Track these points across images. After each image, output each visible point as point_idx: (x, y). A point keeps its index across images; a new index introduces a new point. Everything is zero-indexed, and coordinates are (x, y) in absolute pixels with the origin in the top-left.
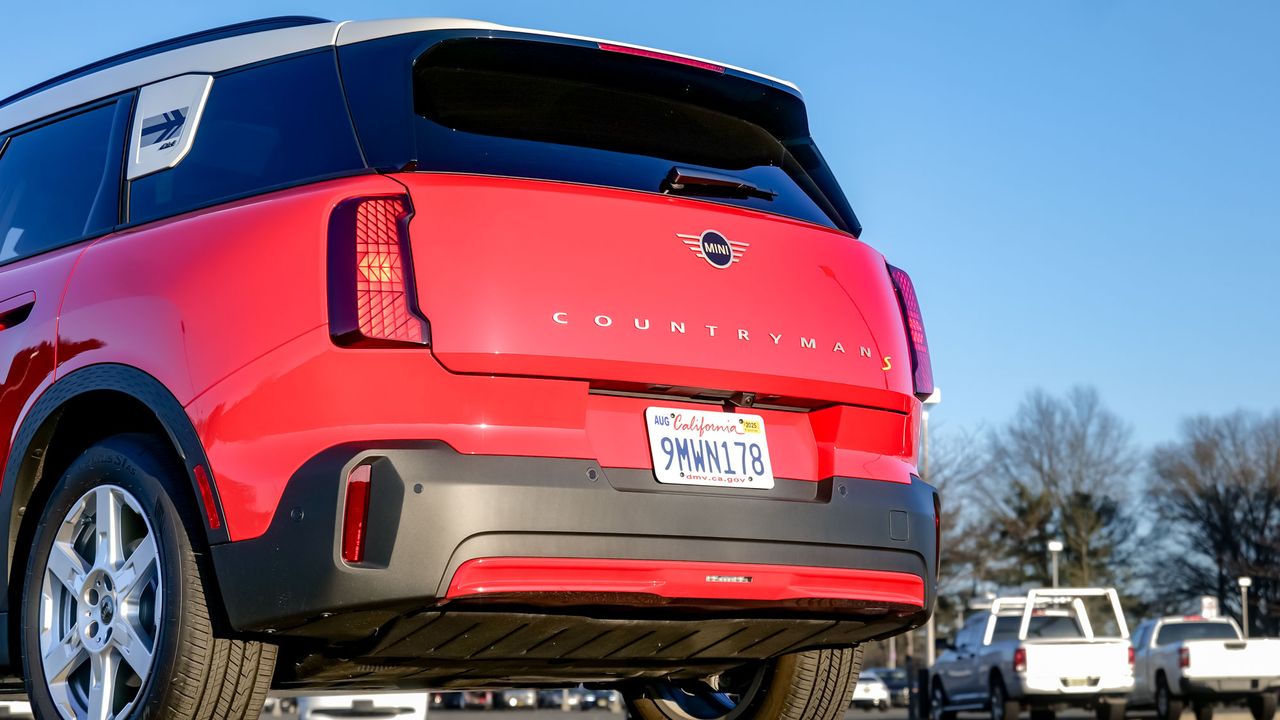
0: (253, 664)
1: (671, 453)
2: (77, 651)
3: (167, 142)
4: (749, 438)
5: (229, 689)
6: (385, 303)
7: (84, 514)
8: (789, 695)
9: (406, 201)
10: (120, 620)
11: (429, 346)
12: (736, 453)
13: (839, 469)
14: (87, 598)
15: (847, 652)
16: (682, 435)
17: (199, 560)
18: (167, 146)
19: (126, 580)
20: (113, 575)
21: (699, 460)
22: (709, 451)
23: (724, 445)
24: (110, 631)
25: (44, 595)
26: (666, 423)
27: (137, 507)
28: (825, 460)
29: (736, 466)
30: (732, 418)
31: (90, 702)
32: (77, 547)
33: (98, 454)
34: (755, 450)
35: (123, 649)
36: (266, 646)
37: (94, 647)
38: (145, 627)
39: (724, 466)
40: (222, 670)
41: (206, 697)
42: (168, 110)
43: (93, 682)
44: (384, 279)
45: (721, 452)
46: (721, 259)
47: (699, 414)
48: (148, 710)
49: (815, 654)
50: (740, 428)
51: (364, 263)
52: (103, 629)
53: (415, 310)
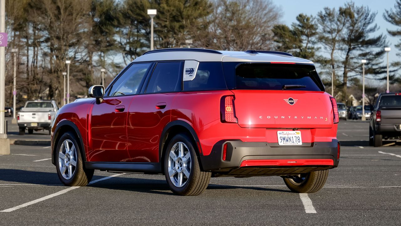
0: (207, 176)
1: (282, 140)
2: (175, 172)
3: (191, 75)
4: (297, 136)
5: (203, 180)
6: (230, 115)
7: (176, 147)
8: (313, 179)
9: (234, 96)
10: (184, 167)
11: (238, 123)
12: (294, 139)
13: (315, 141)
14: (177, 162)
15: (325, 171)
16: (284, 136)
17: (198, 158)
18: (190, 76)
19: (184, 160)
20: (182, 159)
21: (287, 140)
22: (289, 139)
23: (292, 137)
24: (181, 169)
25: (169, 160)
26: (281, 134)
27: (186, 147)
28: (313, 139)
29: (294, 141)
30: (294, 132)
31: (178, 181)
32: (175, 152)
33: (179, 136)
34: (298, 138)
35: (184, 172)
36: (209, 173)
37: (179, 171)
38: (188, 168)
39: (292, 141)
40: (202, 177)
41: (199, 182)
42: (191, 68)
43: (179, 178)
44: (230, 111)
45: (292, 138)
46: (292, 103)
47: (287, 132)
48: (189, 184)
49: (318, 171)
50: (296, 134)
51: (226, 108)
52: (180, 168)
53: (235, 117)
